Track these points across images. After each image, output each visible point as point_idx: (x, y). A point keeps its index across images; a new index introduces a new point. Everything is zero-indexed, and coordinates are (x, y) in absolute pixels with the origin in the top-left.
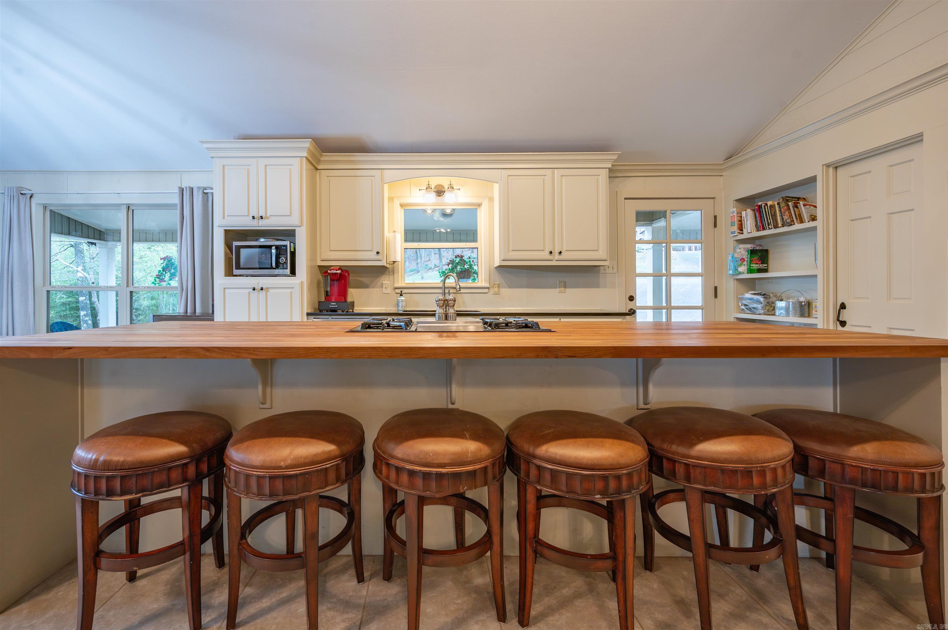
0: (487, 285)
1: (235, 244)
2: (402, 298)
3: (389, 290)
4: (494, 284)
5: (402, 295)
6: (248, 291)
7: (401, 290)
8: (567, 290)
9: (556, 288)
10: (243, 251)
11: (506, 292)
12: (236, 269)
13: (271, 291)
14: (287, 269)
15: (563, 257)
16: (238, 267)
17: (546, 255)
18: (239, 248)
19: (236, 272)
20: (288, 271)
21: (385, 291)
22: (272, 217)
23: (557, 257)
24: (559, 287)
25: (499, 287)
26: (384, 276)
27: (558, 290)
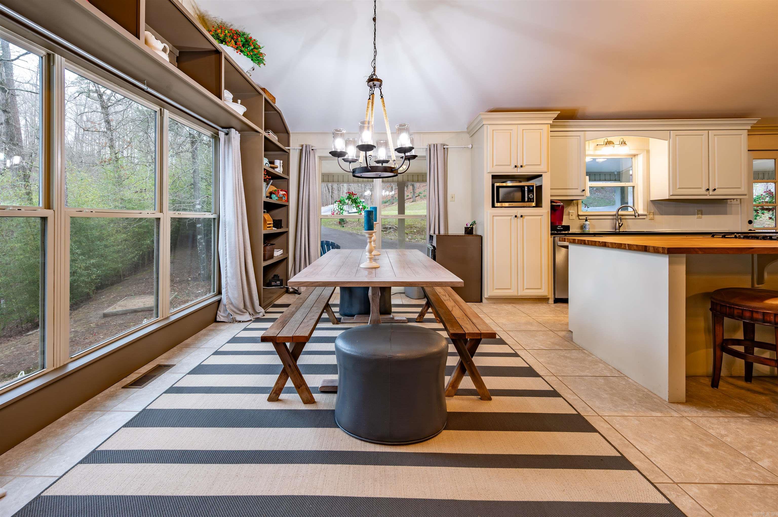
0: (646, 213)
1: (497, 184)
2: (587, 223)
3: (574, 217)
4: (650, 212)
5: (587, 221)
6: (509, 218)
7: (586, 217)
8: (703, 216)
9: (694, 214)
10: (501, 190)
11: (658, 218)
12: (497, 202)
13: (526, 218)
14: (534, 202)
15: (716, 192)
16: (498, 201)
17: (703, 191)
18: (498, 187)
19: (497, 204)
20: (534, 204)
21: (571, 218)
22: (526, 166)
23: (711, 193)
24: (698, 214)
25: (653, 214)
26: (570, 207)
27: (696, 216)
